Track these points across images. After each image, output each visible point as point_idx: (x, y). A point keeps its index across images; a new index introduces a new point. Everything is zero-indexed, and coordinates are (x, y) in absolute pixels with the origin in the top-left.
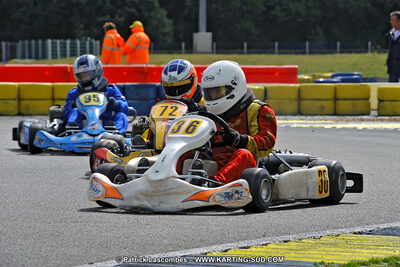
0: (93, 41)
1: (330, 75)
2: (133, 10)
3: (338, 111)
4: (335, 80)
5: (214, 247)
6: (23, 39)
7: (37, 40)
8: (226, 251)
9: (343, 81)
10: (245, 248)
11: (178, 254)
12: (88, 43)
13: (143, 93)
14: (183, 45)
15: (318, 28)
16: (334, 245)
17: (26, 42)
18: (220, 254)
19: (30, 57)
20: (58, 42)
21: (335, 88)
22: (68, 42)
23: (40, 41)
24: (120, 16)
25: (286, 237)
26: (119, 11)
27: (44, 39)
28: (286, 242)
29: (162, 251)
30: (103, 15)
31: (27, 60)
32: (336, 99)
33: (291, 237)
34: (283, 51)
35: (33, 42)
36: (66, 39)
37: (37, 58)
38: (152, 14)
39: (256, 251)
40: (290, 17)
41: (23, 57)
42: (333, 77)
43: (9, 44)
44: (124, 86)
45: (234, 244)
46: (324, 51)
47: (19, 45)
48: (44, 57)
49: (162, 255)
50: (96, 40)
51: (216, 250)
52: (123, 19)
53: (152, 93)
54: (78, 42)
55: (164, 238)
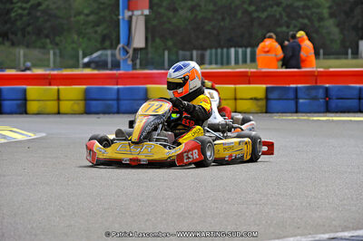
2: (306, 21)
6: (211, 48)
7: (222, 49)
11: (347, 234)
13: (313, 93)
14: (350, 51)
17: (214, 51)
19: (216, 63)
20: (240, 50)
22: (249, 50)
23: (225, 50)
26: (294, 22)
27: (229, 47)
29: (332, 231)
30: (281, 26)
31: (214, 66)
35: (219, 50)
36: (246, 47)
37: (222, 64)
38: (321, 24)
41: (211, 63)
43: (200, 52)
44: (296, 88)
47: (208, 53)
48: (228, 63)
49: (332, 235)
53: (321, 93)
55: (334, 220)
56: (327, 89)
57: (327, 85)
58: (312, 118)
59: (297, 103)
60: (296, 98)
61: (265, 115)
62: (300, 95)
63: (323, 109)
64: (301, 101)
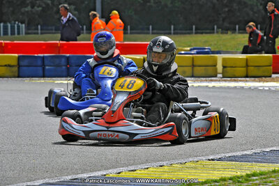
0: (20, 24)
1: (189, 49)
2: (49, 2)
3: (195, 74)
4: (192, 52)
5: (110, 171)
8: (119, 173)
9: (198, 53)
10: (132, 171)
11: (85, 176)
12: (16, 26)
13: (57, 61)
14: (85, 27)
15: (179, 15)
16: (195, 168)
18: (115, 176)
21: (193, 58)
24: (38, 7)
25: (161, 163)
28: (161, 166)
29: (74, 173)
32: (193, 66)
33: (165, 163)
34: (155, 31)
39: (140, 173)
40: (160, 8)
42: (191, 50)
44: (44, 57)
45: (125, 168)
46: (184, 32)
49: (74, 177)
50: (22, 23)
51: (112, 173)
52: (40, 8)
53: (63, 60)
54: (9, 25)
55: (75, 164)
56: (68, 58)
57: (68, 55)
58: (56, 82)
59: (44, 69)
60: (43, 66)
61: (17, 79)
62: (46, 62)
63: (65, 74)
64: (47, 67)
